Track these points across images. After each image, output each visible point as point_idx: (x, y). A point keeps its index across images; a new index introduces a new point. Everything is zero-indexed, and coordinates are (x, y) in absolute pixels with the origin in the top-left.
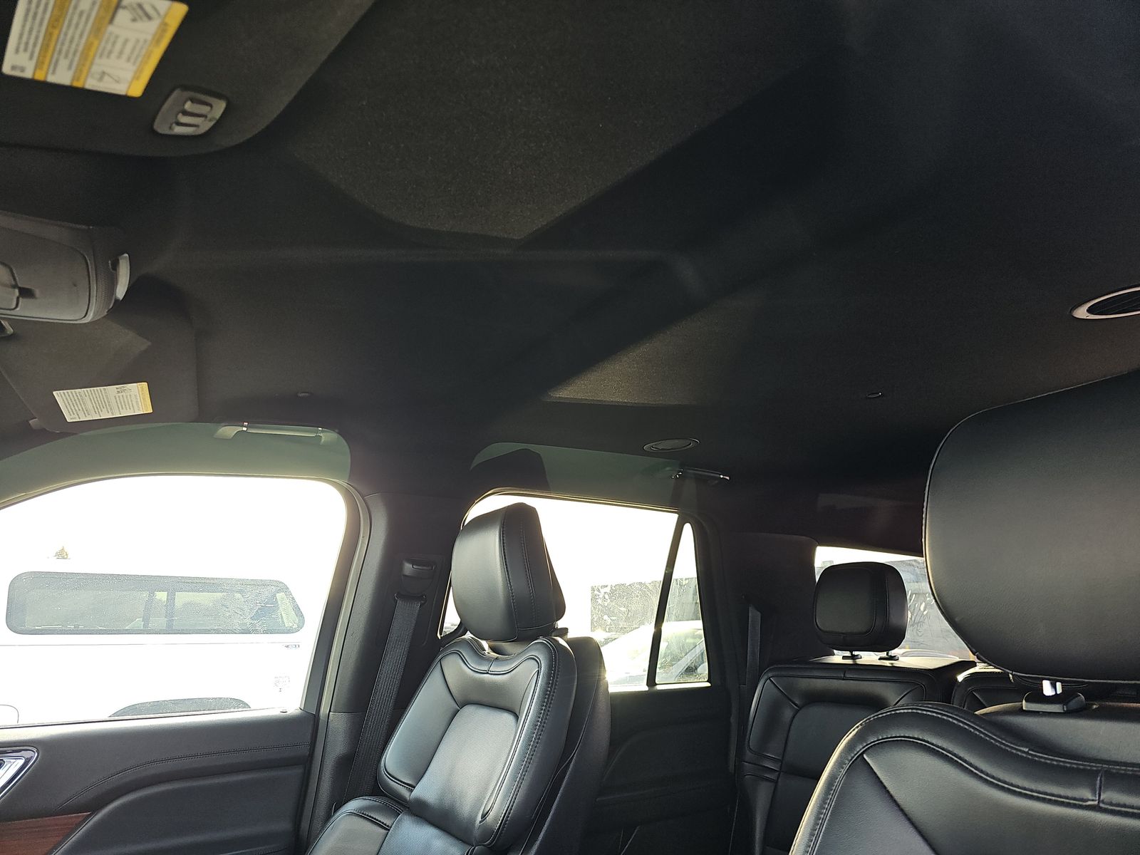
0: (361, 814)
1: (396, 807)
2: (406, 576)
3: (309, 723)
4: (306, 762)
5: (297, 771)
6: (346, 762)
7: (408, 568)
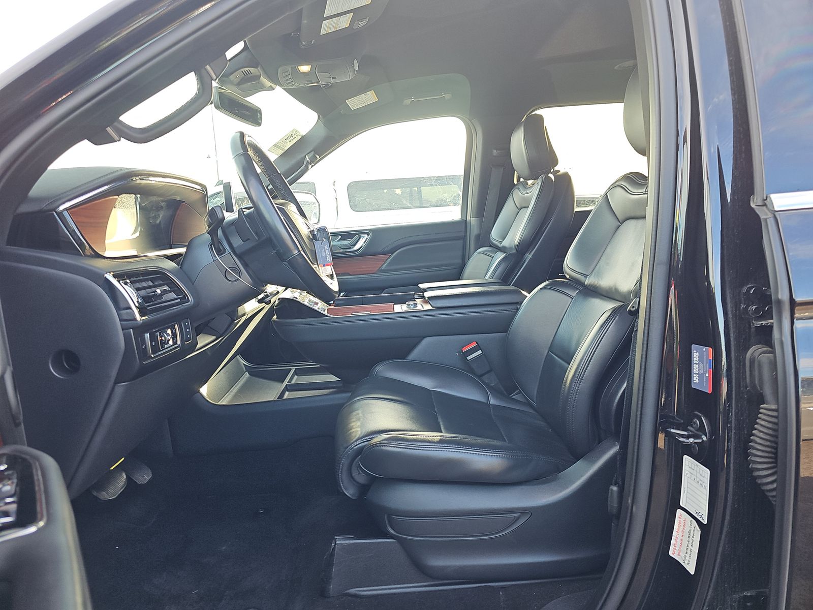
0: (483, 253)
1: (496, 250)
2: (494, 156)
3: (464, 223)
4: (464, 238)
5: (461, 242)
6: (478, 237)
7: (495, 152)
